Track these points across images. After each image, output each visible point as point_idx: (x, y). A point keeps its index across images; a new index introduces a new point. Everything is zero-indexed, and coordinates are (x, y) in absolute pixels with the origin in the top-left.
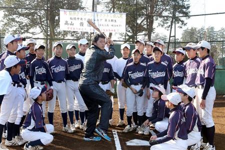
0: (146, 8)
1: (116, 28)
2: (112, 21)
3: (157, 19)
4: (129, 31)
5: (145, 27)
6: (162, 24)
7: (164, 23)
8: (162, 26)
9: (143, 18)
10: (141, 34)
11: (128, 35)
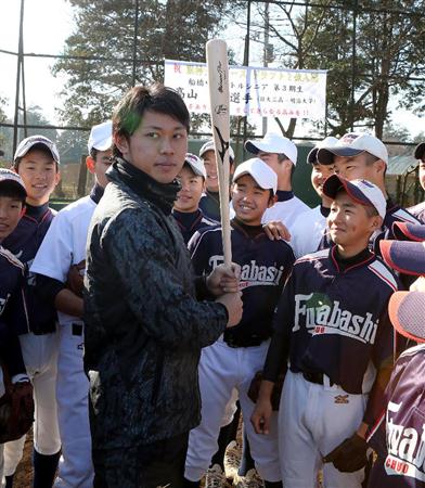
0: (372, 67)
1: (301, 107)
2: (292, 88)
3: (396, 92)
4: (334, 117)
5: (370, 107)
6: (408, 102)
7: (412, 101)
8: (408, 107)
9: (366, 90)
10: (360, 123)
11: (331, 126)
